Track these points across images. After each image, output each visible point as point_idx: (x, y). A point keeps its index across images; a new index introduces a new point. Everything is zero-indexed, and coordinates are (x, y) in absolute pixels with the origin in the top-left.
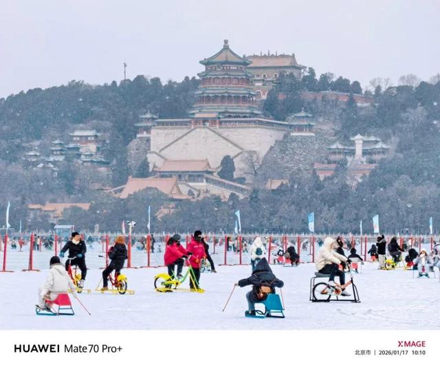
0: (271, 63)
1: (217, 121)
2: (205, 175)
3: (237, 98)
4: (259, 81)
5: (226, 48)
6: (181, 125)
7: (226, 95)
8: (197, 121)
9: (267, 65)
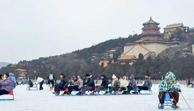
0: (175, 26)
1: (143, 42)
2: (132, 60)
3: (153, 35)
4: (170, 32)
5: (151, 19)
6: (131, 45)
7: (148, 34)
8: (137, 43)
9: (174, 27)
